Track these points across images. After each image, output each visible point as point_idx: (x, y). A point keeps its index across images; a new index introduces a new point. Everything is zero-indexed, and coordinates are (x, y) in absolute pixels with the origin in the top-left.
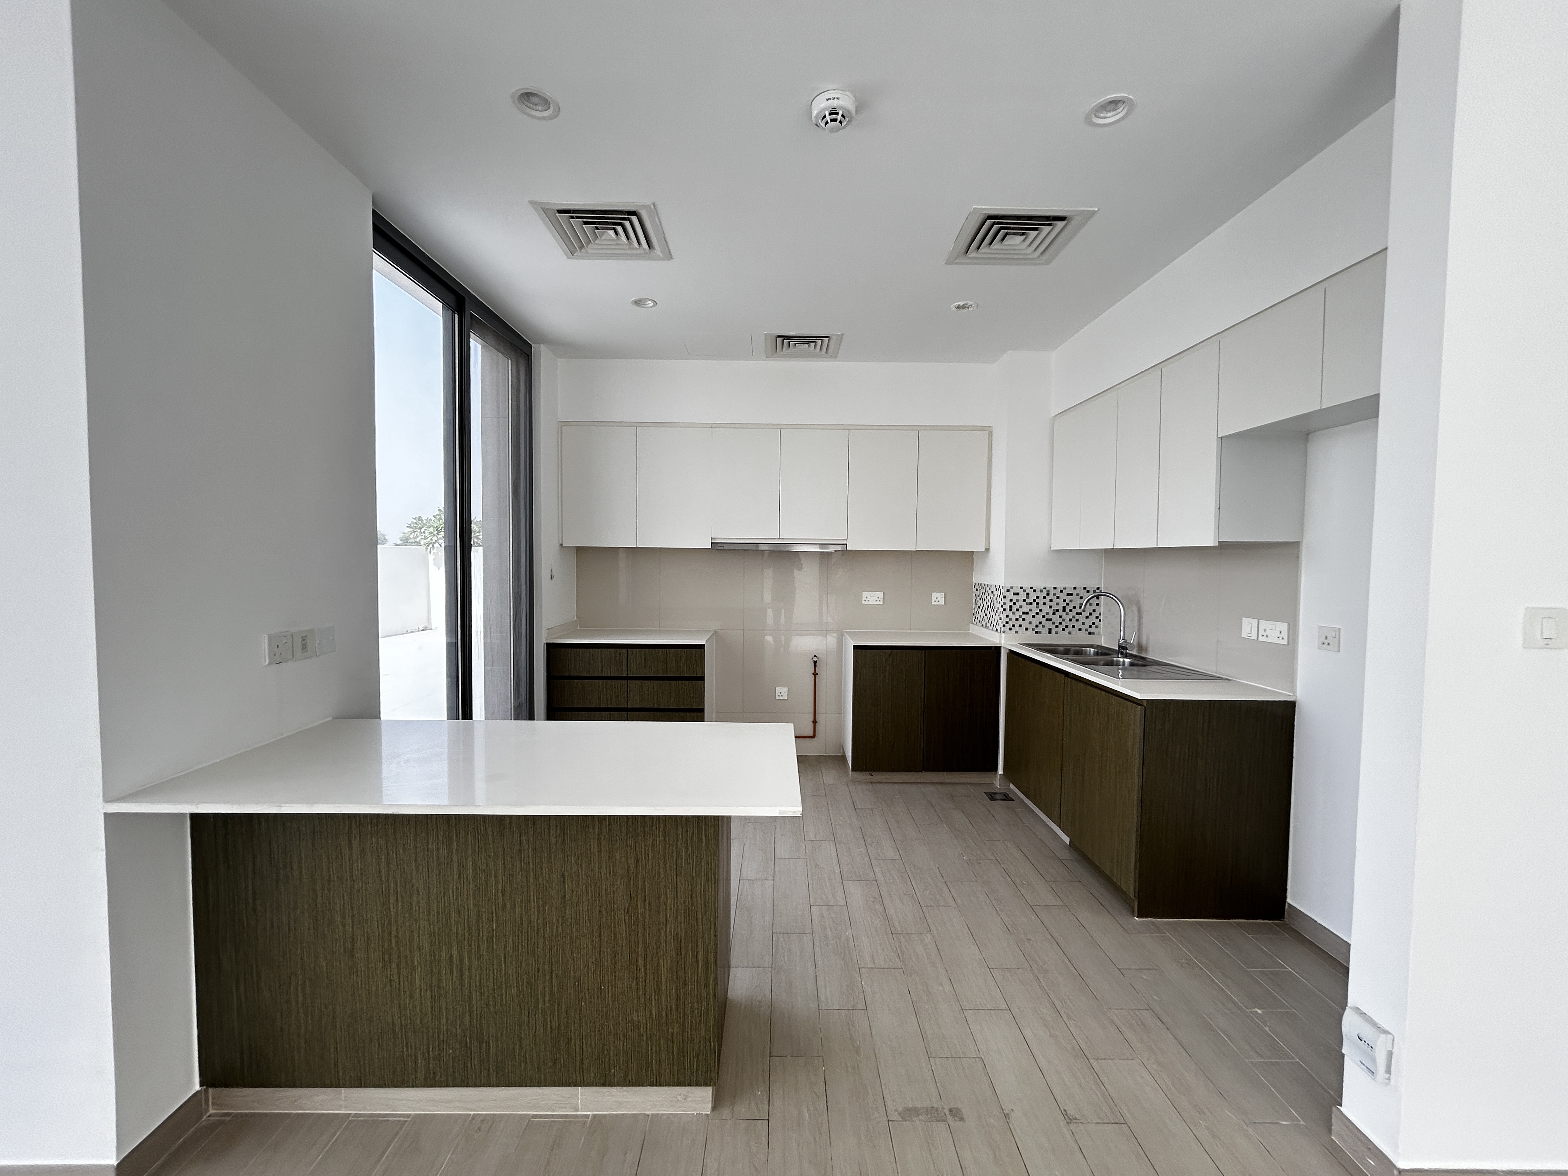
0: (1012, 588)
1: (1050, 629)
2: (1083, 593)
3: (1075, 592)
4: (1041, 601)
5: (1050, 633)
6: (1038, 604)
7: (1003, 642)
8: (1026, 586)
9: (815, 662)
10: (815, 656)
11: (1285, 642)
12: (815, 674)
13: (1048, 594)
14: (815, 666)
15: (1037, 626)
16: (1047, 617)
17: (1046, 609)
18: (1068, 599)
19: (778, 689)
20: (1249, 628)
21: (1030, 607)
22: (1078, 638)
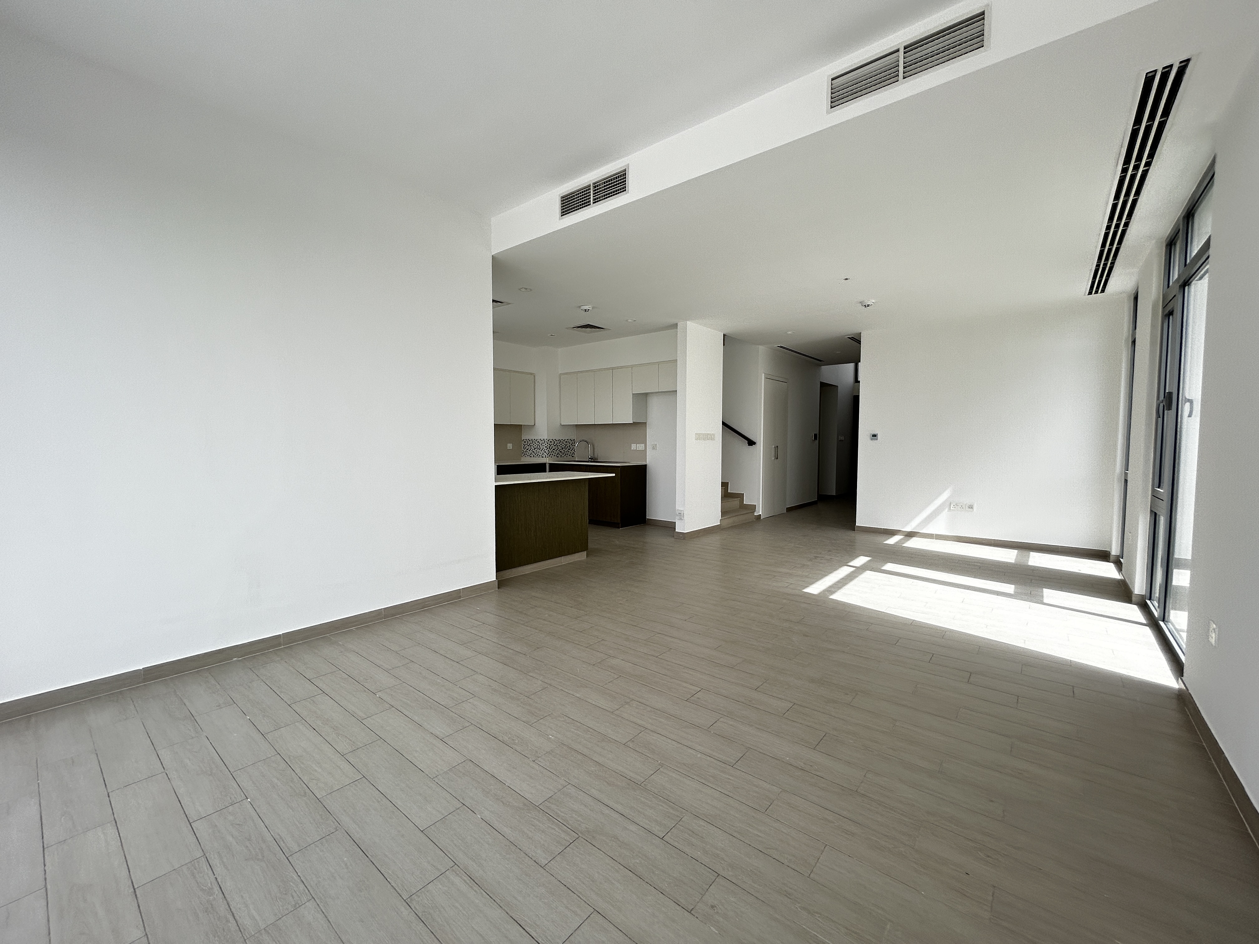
0: (549, 439)
1: (561, 455)
2: (570, 441)
3: (568, 441)
4: (558, 444)
7: (547, 461)
8: (554, 439)
11: (644, 449)
13: (560, 442)
15: (557, 454)
16: (560, 451)
17: (559, 447)
18: (566, 443)
20: (633, 447)
21: (555, 447)
22: (570, 458)
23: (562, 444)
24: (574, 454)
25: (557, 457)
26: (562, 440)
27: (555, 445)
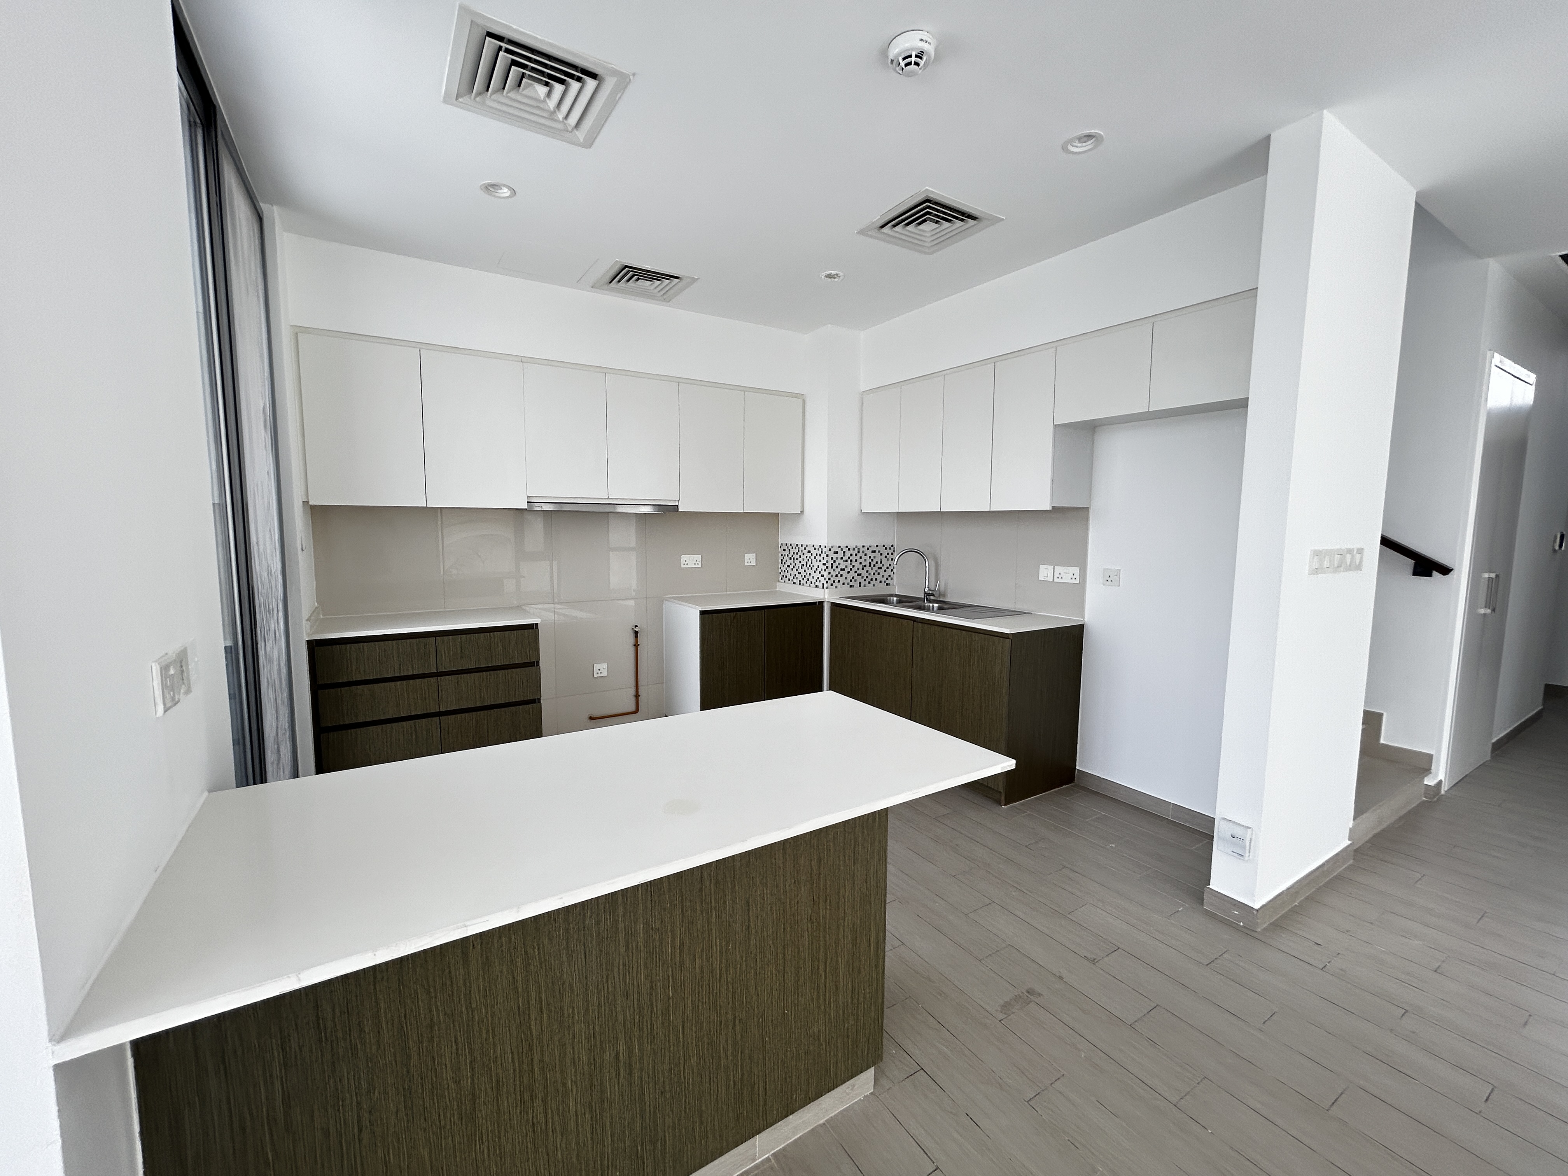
0: (832, 547)
1: (860, 583)
2: (882, 550)
3: (877, 550)
4: (853, 558)
5: (860, 586)
6: (851, 561)
7: (826, 597)
8: (843, 545)
9: (636, 633)
10: (636, 626)
11: (1077, 581)
12: (636, 645)
13: (859, 552)
14: (636, 637)
15: (851, 581)
16: (858, 572)
17: (857, 565)
18: (873, 555)
19: (597, 667)
20: (1045, 572)
21: (846, 564)
22: (880, 590)
23: (864, 557)
24: (892, 579)
25: (851, 586)
26: (863, 546)
27: (845, 558)
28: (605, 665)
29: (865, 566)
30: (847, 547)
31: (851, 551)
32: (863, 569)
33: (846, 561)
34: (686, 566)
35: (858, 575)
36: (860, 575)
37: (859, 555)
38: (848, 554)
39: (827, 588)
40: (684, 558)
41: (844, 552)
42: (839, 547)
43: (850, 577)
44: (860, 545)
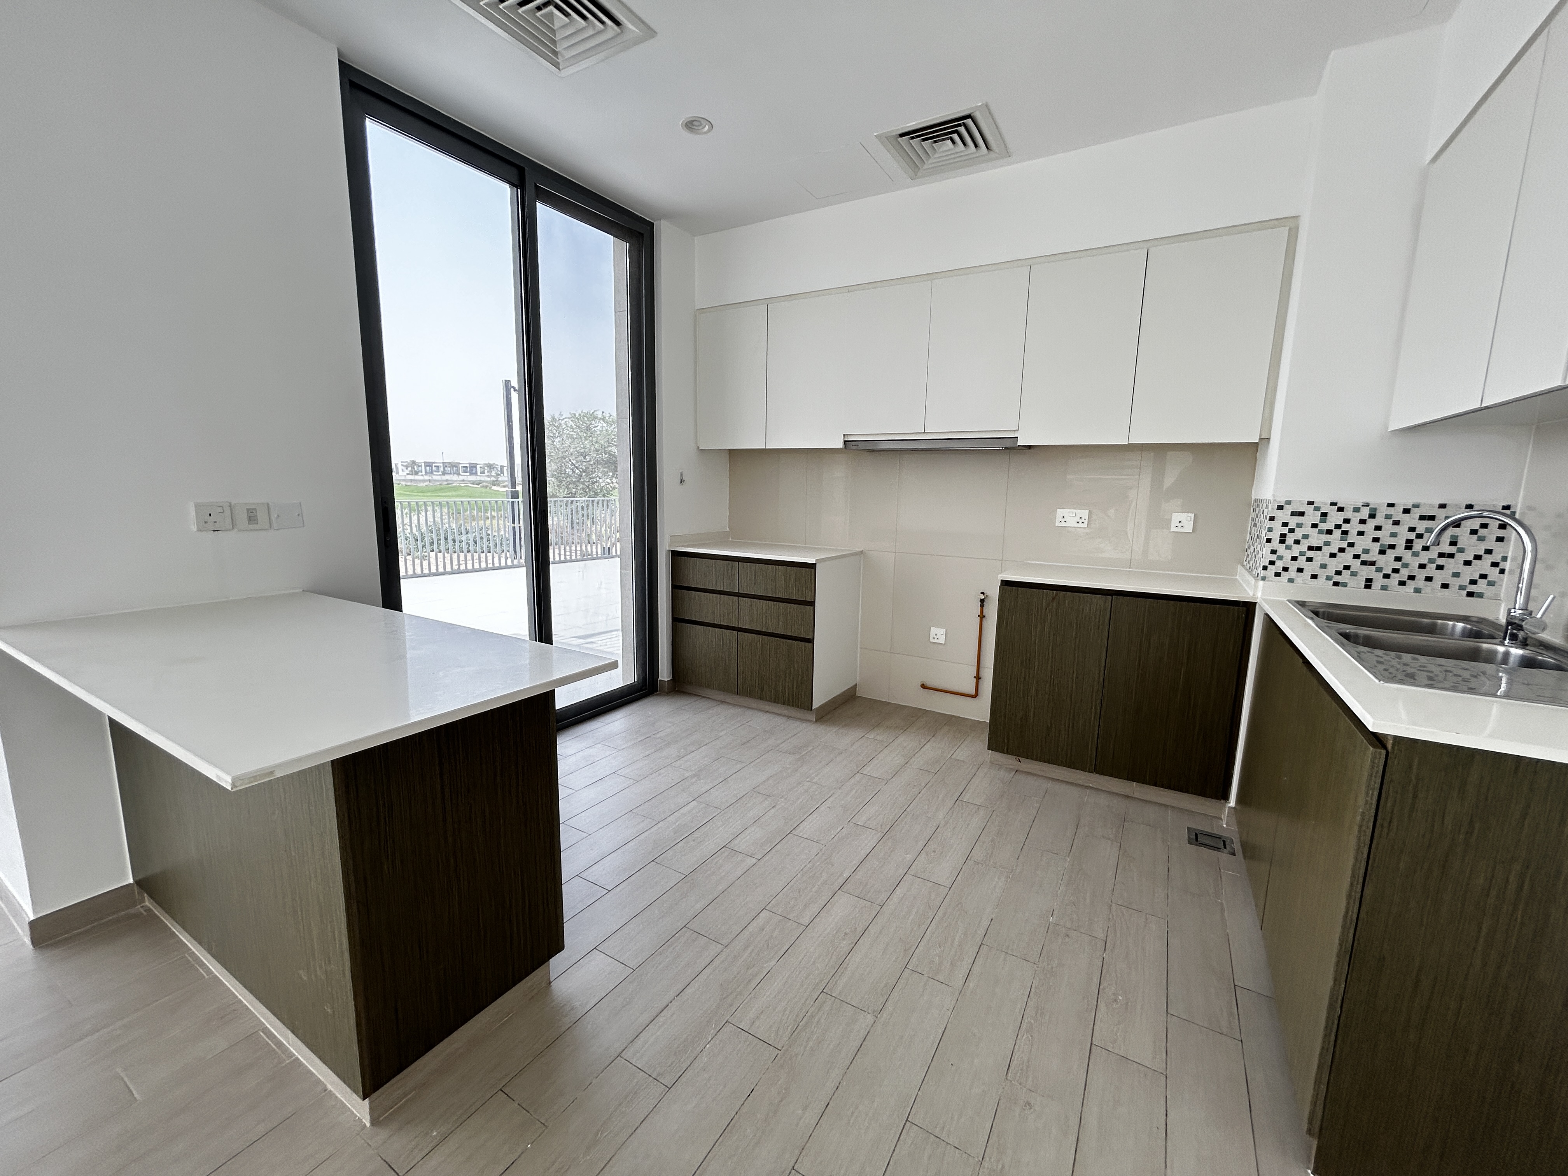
0: (1289, 502)
1: (1370, 580)
2: (1462, 516)
3: (1441, 514)
4: (1354, 527)
5: (1368, 587)
7: (1259, 594)
8: (1322, 500)
9: (982, 601)
10: (983, 593)
12: (981, 616)
13: (1372, 516)
14: (982, 606)
15: (1339, 573)
16: (1364, 557)
17: (1363, 543)
18: (1422, 526)
19: (934, 630)
22: (1437, 602)
23: (1388, 527)
24: (1491, 584)
25: (1336, 584)
26: (1391, 505)
27: (1324, 526)
28: (943, 631)
29: (1392, 547)
30: (1333, 504)
31: (1348, 514)
32: (1382, 552)
33: (1329, 532)
34: (1063, 524)
35: (1364, 563)
36: (1373, 563)
37: (1372, 523)
38: (1336, 518)
39: (1264, 579)
40: (1060, 512)
41: (1324, 515)
42: (1311, 503)
43: (1335, 564)
44: (1379, 500)
